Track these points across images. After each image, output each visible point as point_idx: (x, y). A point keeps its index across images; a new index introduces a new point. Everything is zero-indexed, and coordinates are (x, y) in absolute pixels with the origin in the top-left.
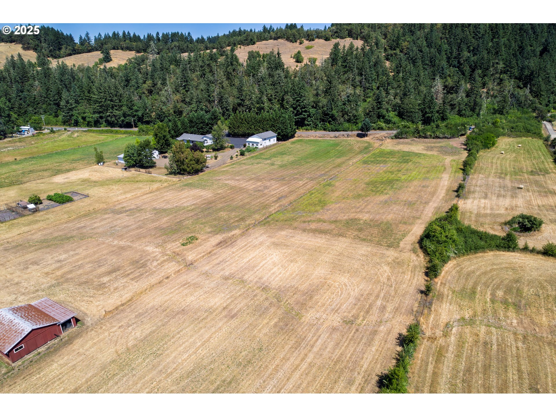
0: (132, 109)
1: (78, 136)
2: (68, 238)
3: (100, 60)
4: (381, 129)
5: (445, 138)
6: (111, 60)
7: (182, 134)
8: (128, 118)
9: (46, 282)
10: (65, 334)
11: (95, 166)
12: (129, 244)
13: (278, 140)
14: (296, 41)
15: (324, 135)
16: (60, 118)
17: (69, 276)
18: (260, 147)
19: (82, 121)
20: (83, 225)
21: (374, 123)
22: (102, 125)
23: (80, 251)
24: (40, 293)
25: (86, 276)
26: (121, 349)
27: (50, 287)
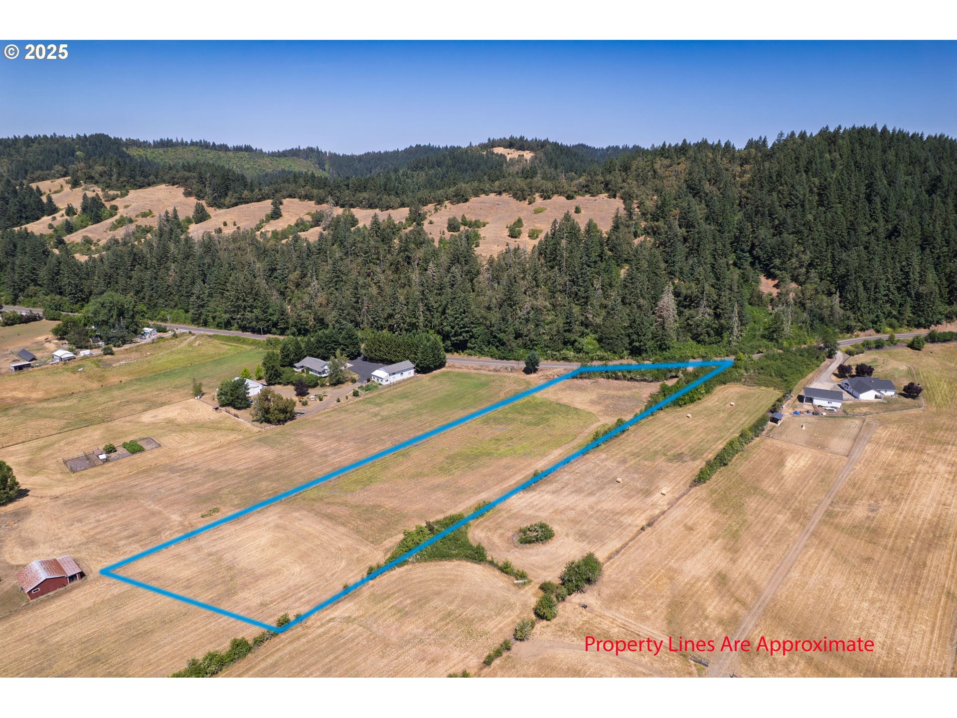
0: (266, 312)
1: (199, 345)
2: (116, 497)
3: (267, 216)
4: (565, 359)
5: (645, 380)
6: (281, 216)
7: (305, 356)
8: (260, 323)
9: (80, 539)
10: (70, 585)
11: (191, 400)
12: (161, 509)
13: (417, 372)
14: (525, 199)
15: (482, 366)
16: (189, 315)
17: (98, 537)
18: (384, 383)
19: (212, 320)
20: (136, 483)
21: (559, 351)
22: (233, 328)
23: (119, 512)
24: (71, 549)
25: (109, 538)
26: (98, 600)
27: (80, 544)
